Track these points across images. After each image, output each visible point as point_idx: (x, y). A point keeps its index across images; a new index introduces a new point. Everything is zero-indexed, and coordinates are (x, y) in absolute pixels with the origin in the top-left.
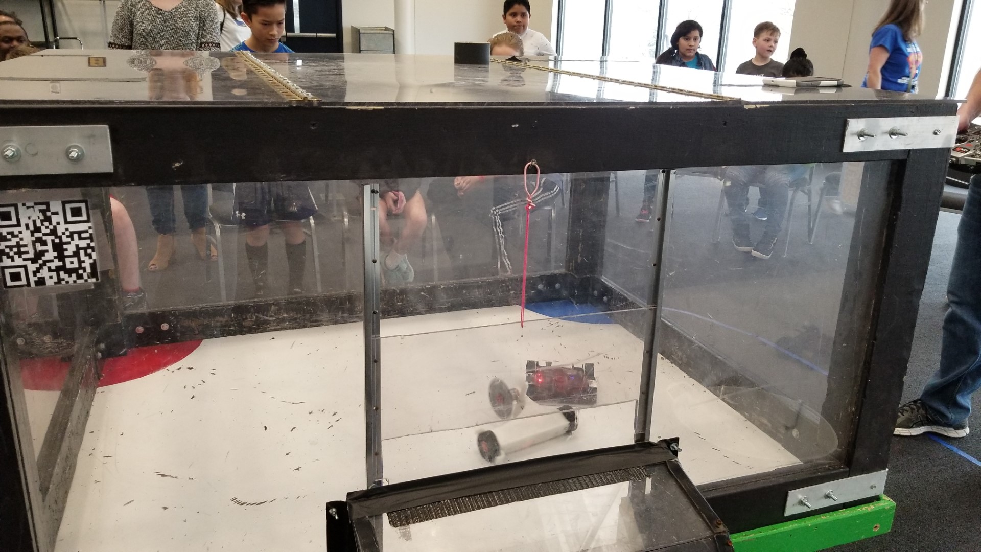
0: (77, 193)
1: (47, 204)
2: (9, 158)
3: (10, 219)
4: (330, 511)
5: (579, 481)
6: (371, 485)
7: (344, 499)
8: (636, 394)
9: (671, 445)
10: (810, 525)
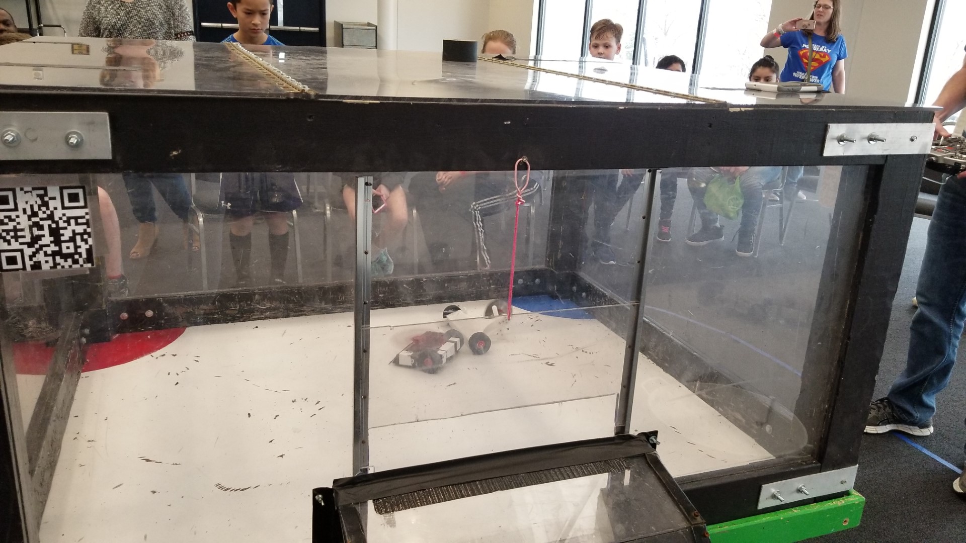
0: (74, 179)
1: (45, 189)
2: (9, 143)
3: (8, 203)
4: (316, 497)
5: (561, 472)
6: (357, 472)
7: (330, 486)
8: (617, 387)
9: (650, 437)
10: (782, 518)
